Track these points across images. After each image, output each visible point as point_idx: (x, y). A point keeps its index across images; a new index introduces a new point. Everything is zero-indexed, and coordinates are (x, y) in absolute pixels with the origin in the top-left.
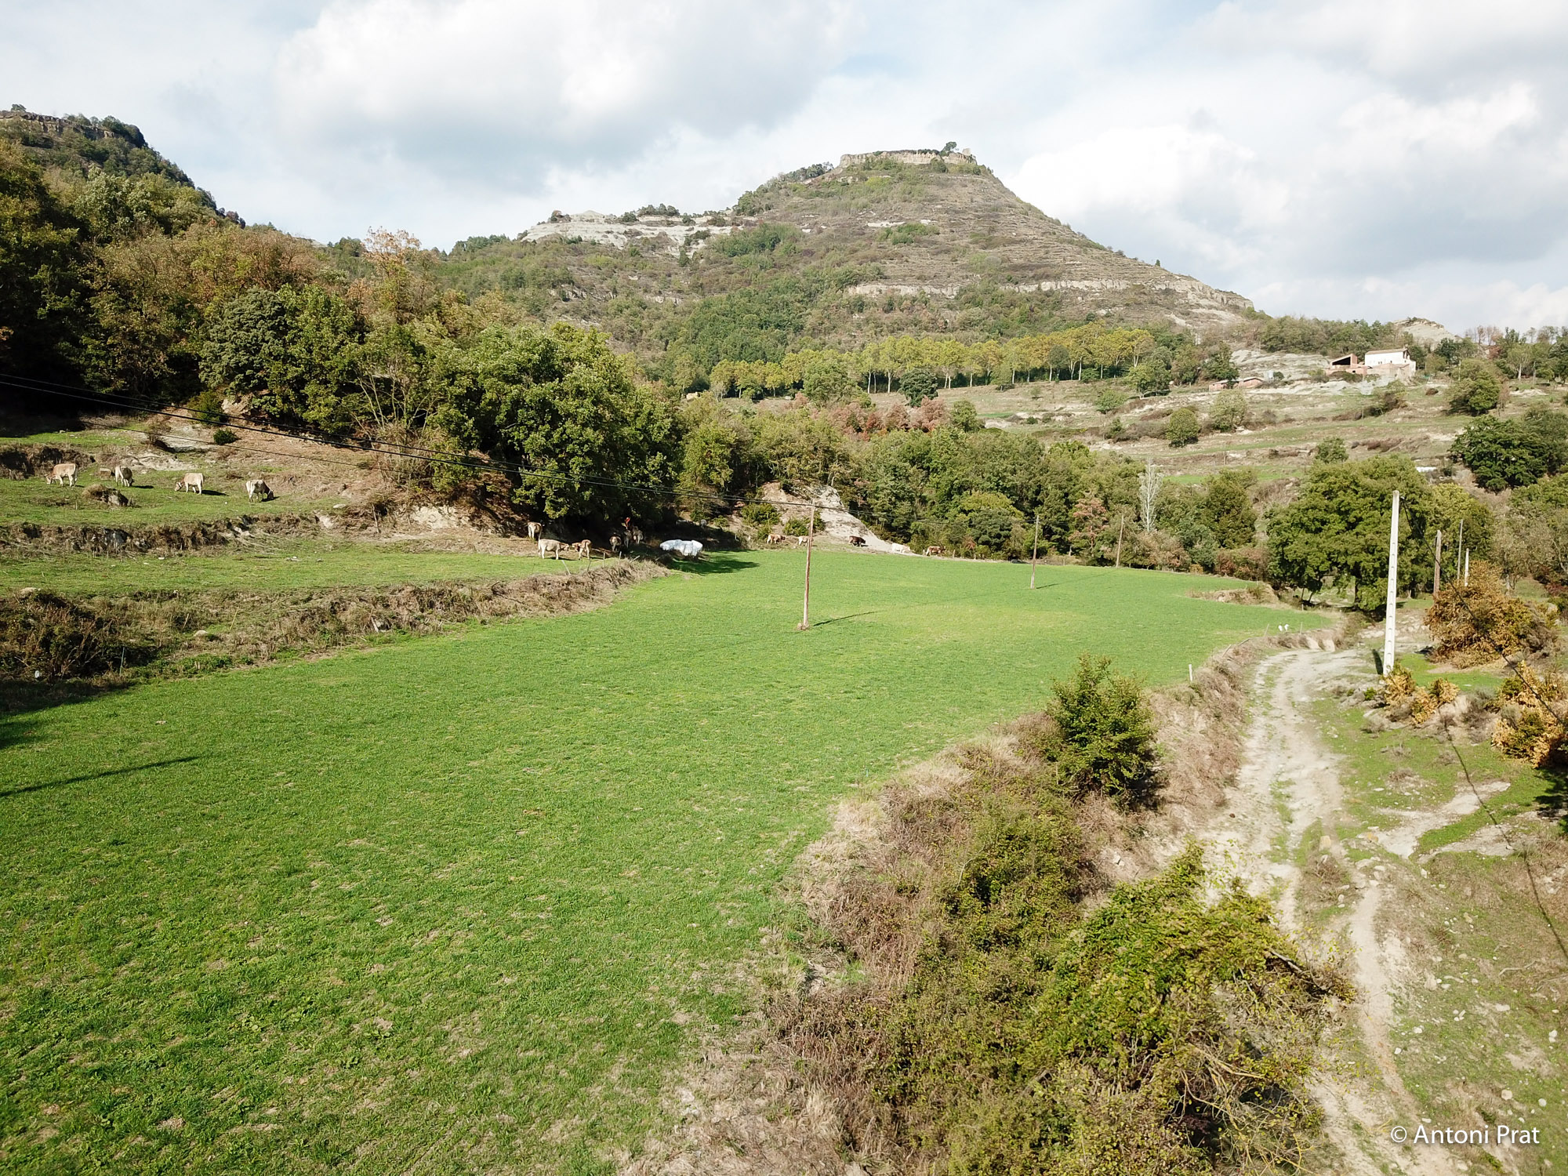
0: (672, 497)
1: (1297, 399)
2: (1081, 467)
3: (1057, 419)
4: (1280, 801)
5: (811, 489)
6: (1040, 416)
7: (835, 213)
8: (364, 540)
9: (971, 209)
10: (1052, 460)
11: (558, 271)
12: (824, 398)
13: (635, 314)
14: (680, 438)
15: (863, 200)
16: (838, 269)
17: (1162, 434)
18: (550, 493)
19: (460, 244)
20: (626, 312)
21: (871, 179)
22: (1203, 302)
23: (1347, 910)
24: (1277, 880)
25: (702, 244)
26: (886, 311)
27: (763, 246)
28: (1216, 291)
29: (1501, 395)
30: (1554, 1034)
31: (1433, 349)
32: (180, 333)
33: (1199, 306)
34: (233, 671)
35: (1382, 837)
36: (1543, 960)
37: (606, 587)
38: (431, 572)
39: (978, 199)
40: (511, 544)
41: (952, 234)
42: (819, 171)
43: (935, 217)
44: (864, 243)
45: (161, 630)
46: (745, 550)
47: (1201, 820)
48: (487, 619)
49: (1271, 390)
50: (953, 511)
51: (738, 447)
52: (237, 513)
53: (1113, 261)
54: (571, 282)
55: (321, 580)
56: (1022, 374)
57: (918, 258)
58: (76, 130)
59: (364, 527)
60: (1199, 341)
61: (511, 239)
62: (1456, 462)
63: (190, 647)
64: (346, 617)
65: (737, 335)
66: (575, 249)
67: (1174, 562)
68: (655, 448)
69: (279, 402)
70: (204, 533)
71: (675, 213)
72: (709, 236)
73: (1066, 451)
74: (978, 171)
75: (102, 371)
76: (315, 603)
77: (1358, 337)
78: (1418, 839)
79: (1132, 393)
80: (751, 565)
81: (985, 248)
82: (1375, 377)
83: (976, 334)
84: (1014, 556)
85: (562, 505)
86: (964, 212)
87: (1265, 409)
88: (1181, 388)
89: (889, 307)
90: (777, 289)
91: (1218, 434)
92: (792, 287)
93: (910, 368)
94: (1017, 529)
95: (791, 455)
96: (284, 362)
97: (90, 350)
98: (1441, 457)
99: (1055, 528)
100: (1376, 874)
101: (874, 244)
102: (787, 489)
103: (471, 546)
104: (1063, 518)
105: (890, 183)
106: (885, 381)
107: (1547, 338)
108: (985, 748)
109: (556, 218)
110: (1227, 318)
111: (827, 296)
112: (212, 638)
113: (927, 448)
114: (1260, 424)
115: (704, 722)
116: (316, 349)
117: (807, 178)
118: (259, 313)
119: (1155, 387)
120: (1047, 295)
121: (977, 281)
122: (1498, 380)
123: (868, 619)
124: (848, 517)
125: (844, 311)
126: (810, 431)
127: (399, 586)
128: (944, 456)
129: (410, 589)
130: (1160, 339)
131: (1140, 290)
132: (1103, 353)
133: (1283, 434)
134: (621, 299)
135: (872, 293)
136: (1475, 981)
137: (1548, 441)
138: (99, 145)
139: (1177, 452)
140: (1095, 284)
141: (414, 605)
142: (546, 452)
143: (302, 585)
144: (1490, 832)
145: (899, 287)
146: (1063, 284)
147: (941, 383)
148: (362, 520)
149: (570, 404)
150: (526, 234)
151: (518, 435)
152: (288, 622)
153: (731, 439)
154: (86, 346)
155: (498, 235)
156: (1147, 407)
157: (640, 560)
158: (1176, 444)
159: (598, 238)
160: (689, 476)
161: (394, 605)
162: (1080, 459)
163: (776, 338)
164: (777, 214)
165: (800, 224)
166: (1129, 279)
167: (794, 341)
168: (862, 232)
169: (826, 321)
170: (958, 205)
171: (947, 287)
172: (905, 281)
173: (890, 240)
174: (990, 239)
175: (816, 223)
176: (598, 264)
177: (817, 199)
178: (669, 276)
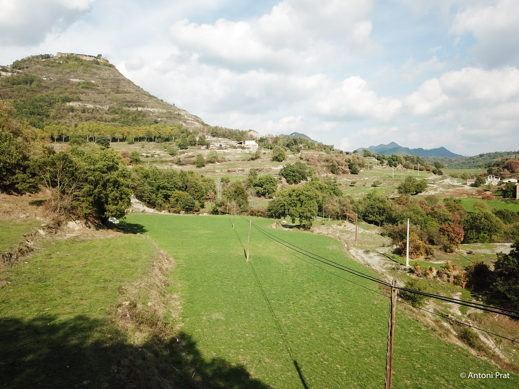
3: (156, 156)
6: (150, 155)
7: (56, 74)
9: (109, 79)
15: (68, 70)
16: (61, 95)
21: (70, 63)
22: (190, 119)
26: (83, 113)
27: (27, 82)
28: (193, 116)
29: (286, 156)
31: (259, 139)
33: (188, 120)
35: (452, 311)
39: (112, 76)
41: (104, 87)
42: (48, 57)
43: (96, 80)
44: (70, 86)
49: (221, 151)
53: (161, 103)
56: (136, 139)
57: (92, 94)
62: (281, 176)
72: (1, 75)
74: (111, 66)
81: (116, 93)
82: (249, 148)
83: (118, 124)
86: (107, 80)
87: (222, 156)
89: (84, 111)
90: (36, 100)
92: (42, 100)
101: (74, 87)
105: (78, 66)
111: (58, 105)
114: (222, 161)
117: (43, 59)
119: (184, 146)
120: (140, 112)
121: (115, 105)
122: (284, 152)
124: (137, 201)
125: (66, 111)
130: (181, 130)
132: (164, 134)
135: (76, 105)
139: (199, 169)
140: (156, 110)
145: (87, 104)
146: (145, 109)
148: (54, 230)
156: (186, 154)
158: (198, 167)
163: (38, 119)
164: (31, 71)
165: (41, 76)
166: (166, 109)
167: (46, 121)
168: (68, 82)
169: (58, 114)
170: (105, 77)
171: (104, 106)
172: (88, 102)
173: (80, 86)
174: (118, 91)
175: (48, 76)
177: (48, 67)
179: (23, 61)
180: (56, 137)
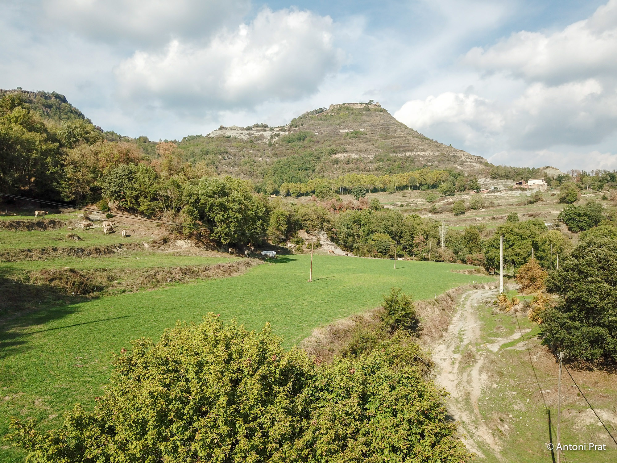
0: (266, 235)
1: (502, 197)
2: (418, 224)
3: (412, 205)
4: (460, 336)
5: (316, 232)
6: (405, 204)
7: (328, 127)
8: (159, 252)
9: (379, 125)
10: (407, 221)
11: (222, 149)
12: (322, 197)
13: (251, 165)
14: (268, 214)
15: (338, 122)
16: (329, 148)
17: (451, 211)
18: (223, 235)
19: (185, 138)
20: (248, 164)
21: (341, 114)
22: (468, 160)
23: (473, 366)
24: (455, 359)
25: (277, 138)
26: (347, 164)
27: (300, 139)
28: (473, 156)
29: (578, 196)
30: (528, 400)
31: (555, 178)
32: (95, 179)
33: (466, 161)
34: (127, 294)
35: (489, 346)
36: (529, 380)
37: (242, 268)
38: (184, 262)
39: (382, 121)
40: (210, 253)
41: (372, 135)
42: (321, 111)
43: (365, 128)
44: (338, 138)
45: (104, 281)
46: (292, 254)
47: (434, 341)
48: (204, 278)
49: (493, 194)
50: (370, 240)
51: (290, 217)
52: (117, 243)
53: (434, 144)
54: (227, 153)
55: (150, 265)
56: (399, 187)
57: (359, 144)
58: (41, 97)
59: (159, 247)
60: (466, 175)
61: (204, 136)
62: (560, 221)
63: (113, 286)
64: (159, 277)
65: (290, 173)
66: (229, 140)
67: (451, 259)
68: (260, 218)
69: (129, 204)
70: (108, 249)
71: (267, 127)
72: (279, 135)
73: (412, 218)
74: (382, 111)
75: (67, 193)
76: (149, 273)
77: (526, 174)
78: (500, 346)
79: (441, 195)
80: (294, 260)
81: (385, 140)
82: (532, 189)
83: (381, 172)
84: (392, 257)
85: (227, 239)
86: (376, 126)
87: (490, 201)
88: (459, 193)
89: (348, 162)
90: (305, 156)
91: (472, 211)
92: (311, 155)
93: (356, 185)
94: (392, 247)
95: (309, 220)
96: (132, 190)
97: (63, 185)
98: (555, 220)
99: (408, 247)
100: (483, 356)
101: (342, 138)
102: (307, 232)
103: (196, 254)
104: (411, 243)
105: (348, 115)
106: (346, 190)
107: (598, 174)
108: (361, 316)
109: (222, 128)
110: (477, 166)
111: (324, 158)
112: (119, 284)
113: (360, 217)
114: (488, 207)
115: (276, 309)
116: (142, 185)
117: (317, 113)
118: (123, 173)
119: (449, 193)
120: (408, 157)
121: (382, 152)
122: (576, 190)
123: (332, 279)
124: (330, 243)
125: (331, 164)
126: (316, 211)
127: (175, 267)
128: (366, 220)
129: (179, 268)
130: (451, 174)
131: (444, 155)
132: (430, 180)
133: (497, 211)
134: (246, 159)
135: (341, 157)
136: (508, 386)
137: (594, 213)
138: (50, 102)
139: (457, 218)
140: (427, 153)
141: (180, 273)
142: (223, 221)
143: (145, 267)
144: (521, 344)
145: (352, 155)
146: (414, 153)
147: (368, 191)
148: (158, 245)
149: (231, 204)
150: (210, 134)
151: (212, 215)
152: (141, 279)
153: (287, 214)
154: (62, 184)
155: (199, 134)
156: (446, 200)
157: (254, 258)
158: (457, 214)
159: (237, 136)
160: (271, 228)
161: (174, 274)
162: (417, 221)
163: (305, 174)
164: (306, 127)
165: (314, 131)
166: (440, 151)
167: (312, 175)
168: (338, 134)
169: (324, 168)
170: (375, 124)
171: (370, 155)
172: (354, 152)
173: (348, 137)
174: (386, 136)
175: (320, 131)
176: (237, 146)
177: (321, 121)
178: (265, 150)
179: (300, 118)
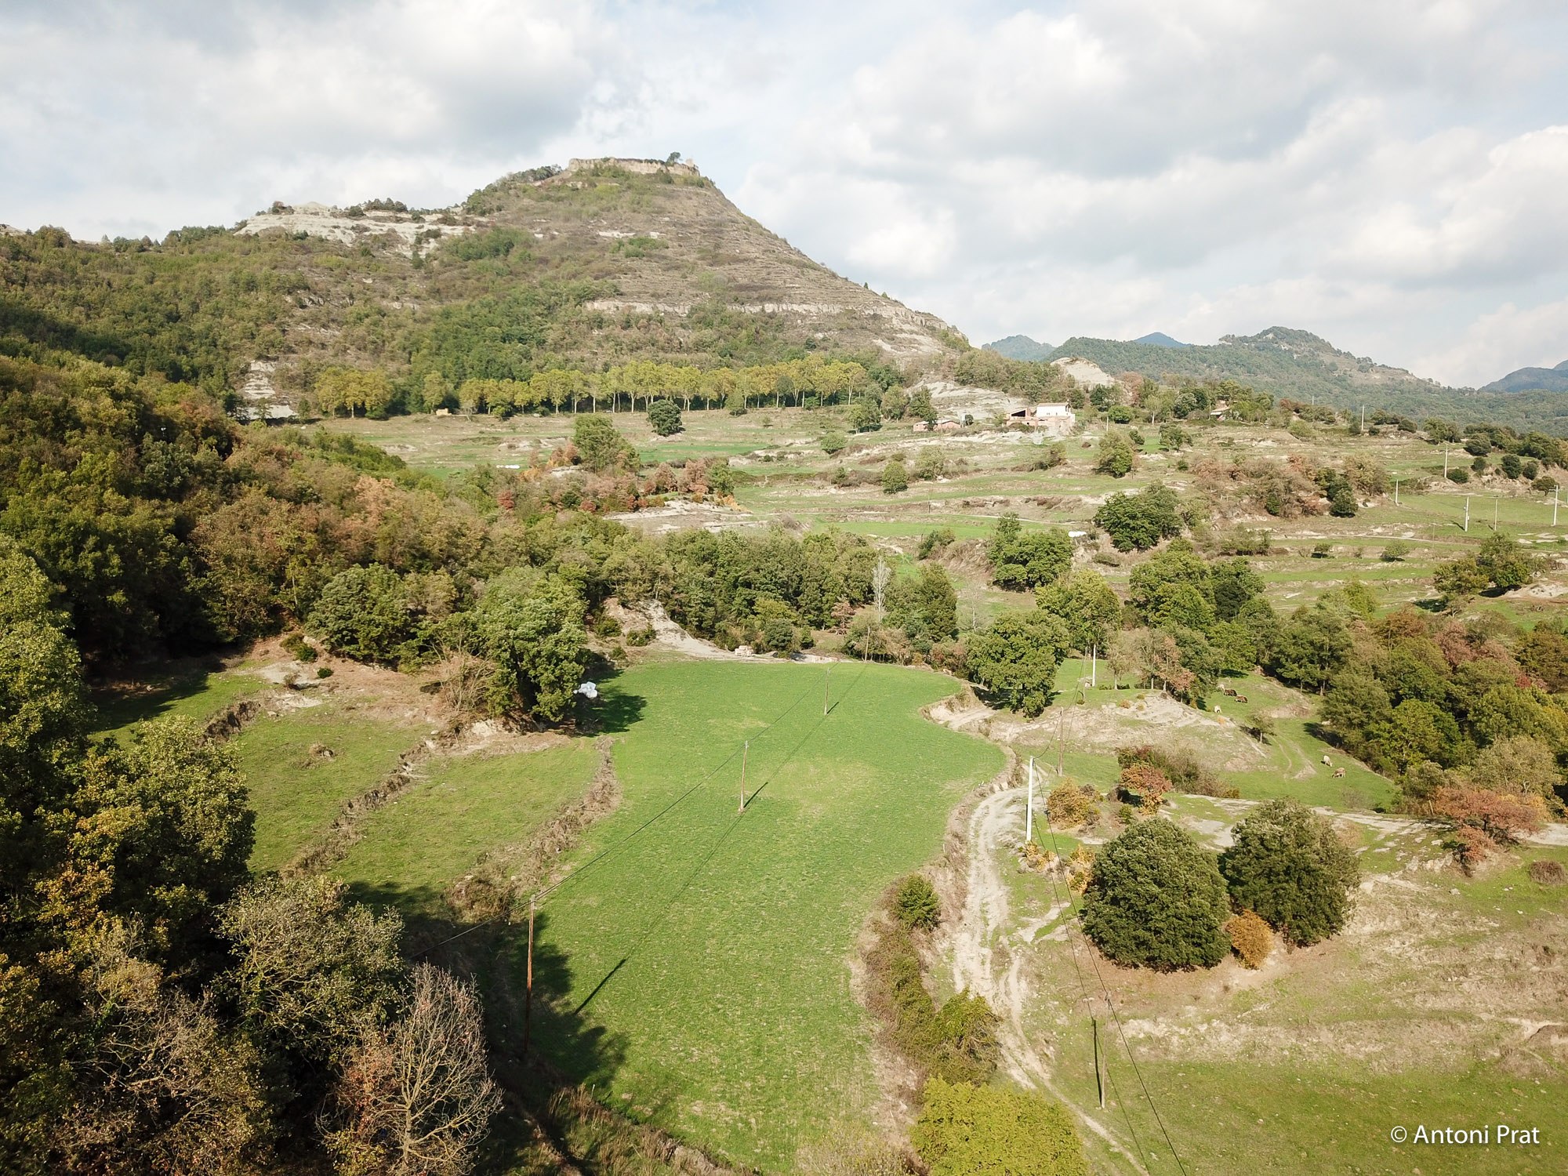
1: (984, 447)
3: (790, 456)
4: (984, 914)
5: (642, 603)
6: (773, 454)
7: (567, 220)
9: (697, 223)
11: (290, 275)
13: (375, 324)
15: (593, 208)
16: (575, 282)
17: (878, 481)
19: (173, 234)
20: (366, 320)
21: (601, 186)
22: (906, 327)
23: (1008, 969)
24: (983, 956)
25: (433, 244)
26: (624, 329)
27: (497, 251)
29: (1133, 462)
31: (1090, 390)
33: (902, 331)
35: (1022, 933)
39: (703, 212)
40: (528, 737)
41: (680, 249)
42: (548, 173)
43: (663, 230)
44: (598, 254)
47: (954, 927)
49: (964, 438)
53: (827, 280)
54: (307, 288)
56: (753, 400)
57: (651, 273)
61: (229, 230)
62: (1099, 526)
65: (480, 349)
66: (303, 247)
71: (403, 209)
72: (440, 235)
74: (701, 183)
77: (1032, 379)
78: (1035, 933)
81: (711, 265)
82: (1044, 428)
83: (709, 357)
86: (690, 226)
87: (959, 457)
88: (891, 425)
89: (627, 325)
90: (516, 300)
91: (922, 482)
92: (531, 298)
93: (653, 391)
98: (1089, 521)
100: (1019, 952)
101: (607, 255)
102: (623, 604)
105: (619, 192)
106: (629, 400)
109: (278, 209)
110: (927, 343)
111: (566, 310)
113: (714, 548)
114: (955, 473)
117: (536, 180)
120: (770, 316)
121: (706, 300)
124: (671, 624)
125: (584, 327)
130: (871, 371)
131: (852, 315)
132: (823, 384)
133: (973, 483)
134: (359, 305)
135: (609, 309)
136: (1049, 993)
139: (889, 499)
140: (813, 308)
144: (1060, 929)
145: (635, 304)
146: (784, 307)
147: (681, 405)
150: (244, 224)
155: (216, 225)
156: (865, 451)
158: (890, 491)
159: (324, 233)
163: (520, 353)
164: (509, 216)
165: (532, 228)
166: (842, 303)
167: (538, 356)
168: (593, 242)
169: (567, 336)
170: (685, 219)
171: (679, 305)
172: (639, 296)
173: (622, 252)
174: (716, 256)
175: (548, 229)
176: (330, 265)
177: (548, 202)
178: (404, 279)
179: (492, 189)
180: (557, 402)
